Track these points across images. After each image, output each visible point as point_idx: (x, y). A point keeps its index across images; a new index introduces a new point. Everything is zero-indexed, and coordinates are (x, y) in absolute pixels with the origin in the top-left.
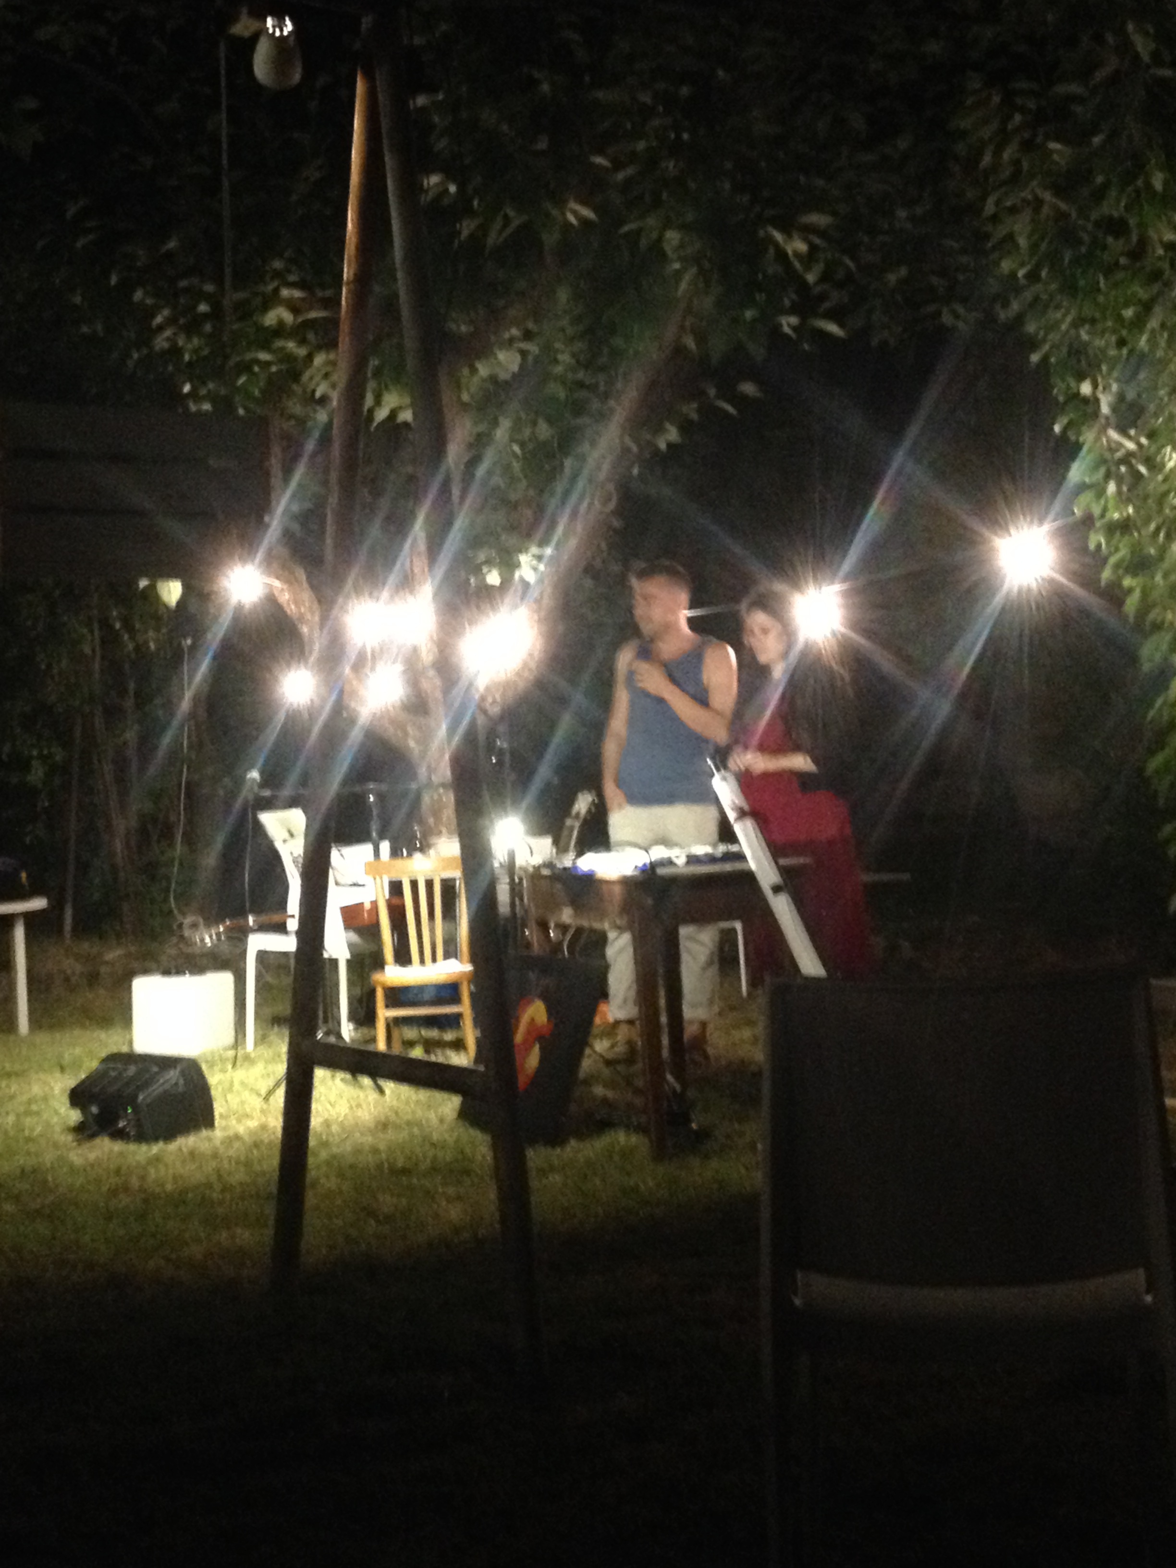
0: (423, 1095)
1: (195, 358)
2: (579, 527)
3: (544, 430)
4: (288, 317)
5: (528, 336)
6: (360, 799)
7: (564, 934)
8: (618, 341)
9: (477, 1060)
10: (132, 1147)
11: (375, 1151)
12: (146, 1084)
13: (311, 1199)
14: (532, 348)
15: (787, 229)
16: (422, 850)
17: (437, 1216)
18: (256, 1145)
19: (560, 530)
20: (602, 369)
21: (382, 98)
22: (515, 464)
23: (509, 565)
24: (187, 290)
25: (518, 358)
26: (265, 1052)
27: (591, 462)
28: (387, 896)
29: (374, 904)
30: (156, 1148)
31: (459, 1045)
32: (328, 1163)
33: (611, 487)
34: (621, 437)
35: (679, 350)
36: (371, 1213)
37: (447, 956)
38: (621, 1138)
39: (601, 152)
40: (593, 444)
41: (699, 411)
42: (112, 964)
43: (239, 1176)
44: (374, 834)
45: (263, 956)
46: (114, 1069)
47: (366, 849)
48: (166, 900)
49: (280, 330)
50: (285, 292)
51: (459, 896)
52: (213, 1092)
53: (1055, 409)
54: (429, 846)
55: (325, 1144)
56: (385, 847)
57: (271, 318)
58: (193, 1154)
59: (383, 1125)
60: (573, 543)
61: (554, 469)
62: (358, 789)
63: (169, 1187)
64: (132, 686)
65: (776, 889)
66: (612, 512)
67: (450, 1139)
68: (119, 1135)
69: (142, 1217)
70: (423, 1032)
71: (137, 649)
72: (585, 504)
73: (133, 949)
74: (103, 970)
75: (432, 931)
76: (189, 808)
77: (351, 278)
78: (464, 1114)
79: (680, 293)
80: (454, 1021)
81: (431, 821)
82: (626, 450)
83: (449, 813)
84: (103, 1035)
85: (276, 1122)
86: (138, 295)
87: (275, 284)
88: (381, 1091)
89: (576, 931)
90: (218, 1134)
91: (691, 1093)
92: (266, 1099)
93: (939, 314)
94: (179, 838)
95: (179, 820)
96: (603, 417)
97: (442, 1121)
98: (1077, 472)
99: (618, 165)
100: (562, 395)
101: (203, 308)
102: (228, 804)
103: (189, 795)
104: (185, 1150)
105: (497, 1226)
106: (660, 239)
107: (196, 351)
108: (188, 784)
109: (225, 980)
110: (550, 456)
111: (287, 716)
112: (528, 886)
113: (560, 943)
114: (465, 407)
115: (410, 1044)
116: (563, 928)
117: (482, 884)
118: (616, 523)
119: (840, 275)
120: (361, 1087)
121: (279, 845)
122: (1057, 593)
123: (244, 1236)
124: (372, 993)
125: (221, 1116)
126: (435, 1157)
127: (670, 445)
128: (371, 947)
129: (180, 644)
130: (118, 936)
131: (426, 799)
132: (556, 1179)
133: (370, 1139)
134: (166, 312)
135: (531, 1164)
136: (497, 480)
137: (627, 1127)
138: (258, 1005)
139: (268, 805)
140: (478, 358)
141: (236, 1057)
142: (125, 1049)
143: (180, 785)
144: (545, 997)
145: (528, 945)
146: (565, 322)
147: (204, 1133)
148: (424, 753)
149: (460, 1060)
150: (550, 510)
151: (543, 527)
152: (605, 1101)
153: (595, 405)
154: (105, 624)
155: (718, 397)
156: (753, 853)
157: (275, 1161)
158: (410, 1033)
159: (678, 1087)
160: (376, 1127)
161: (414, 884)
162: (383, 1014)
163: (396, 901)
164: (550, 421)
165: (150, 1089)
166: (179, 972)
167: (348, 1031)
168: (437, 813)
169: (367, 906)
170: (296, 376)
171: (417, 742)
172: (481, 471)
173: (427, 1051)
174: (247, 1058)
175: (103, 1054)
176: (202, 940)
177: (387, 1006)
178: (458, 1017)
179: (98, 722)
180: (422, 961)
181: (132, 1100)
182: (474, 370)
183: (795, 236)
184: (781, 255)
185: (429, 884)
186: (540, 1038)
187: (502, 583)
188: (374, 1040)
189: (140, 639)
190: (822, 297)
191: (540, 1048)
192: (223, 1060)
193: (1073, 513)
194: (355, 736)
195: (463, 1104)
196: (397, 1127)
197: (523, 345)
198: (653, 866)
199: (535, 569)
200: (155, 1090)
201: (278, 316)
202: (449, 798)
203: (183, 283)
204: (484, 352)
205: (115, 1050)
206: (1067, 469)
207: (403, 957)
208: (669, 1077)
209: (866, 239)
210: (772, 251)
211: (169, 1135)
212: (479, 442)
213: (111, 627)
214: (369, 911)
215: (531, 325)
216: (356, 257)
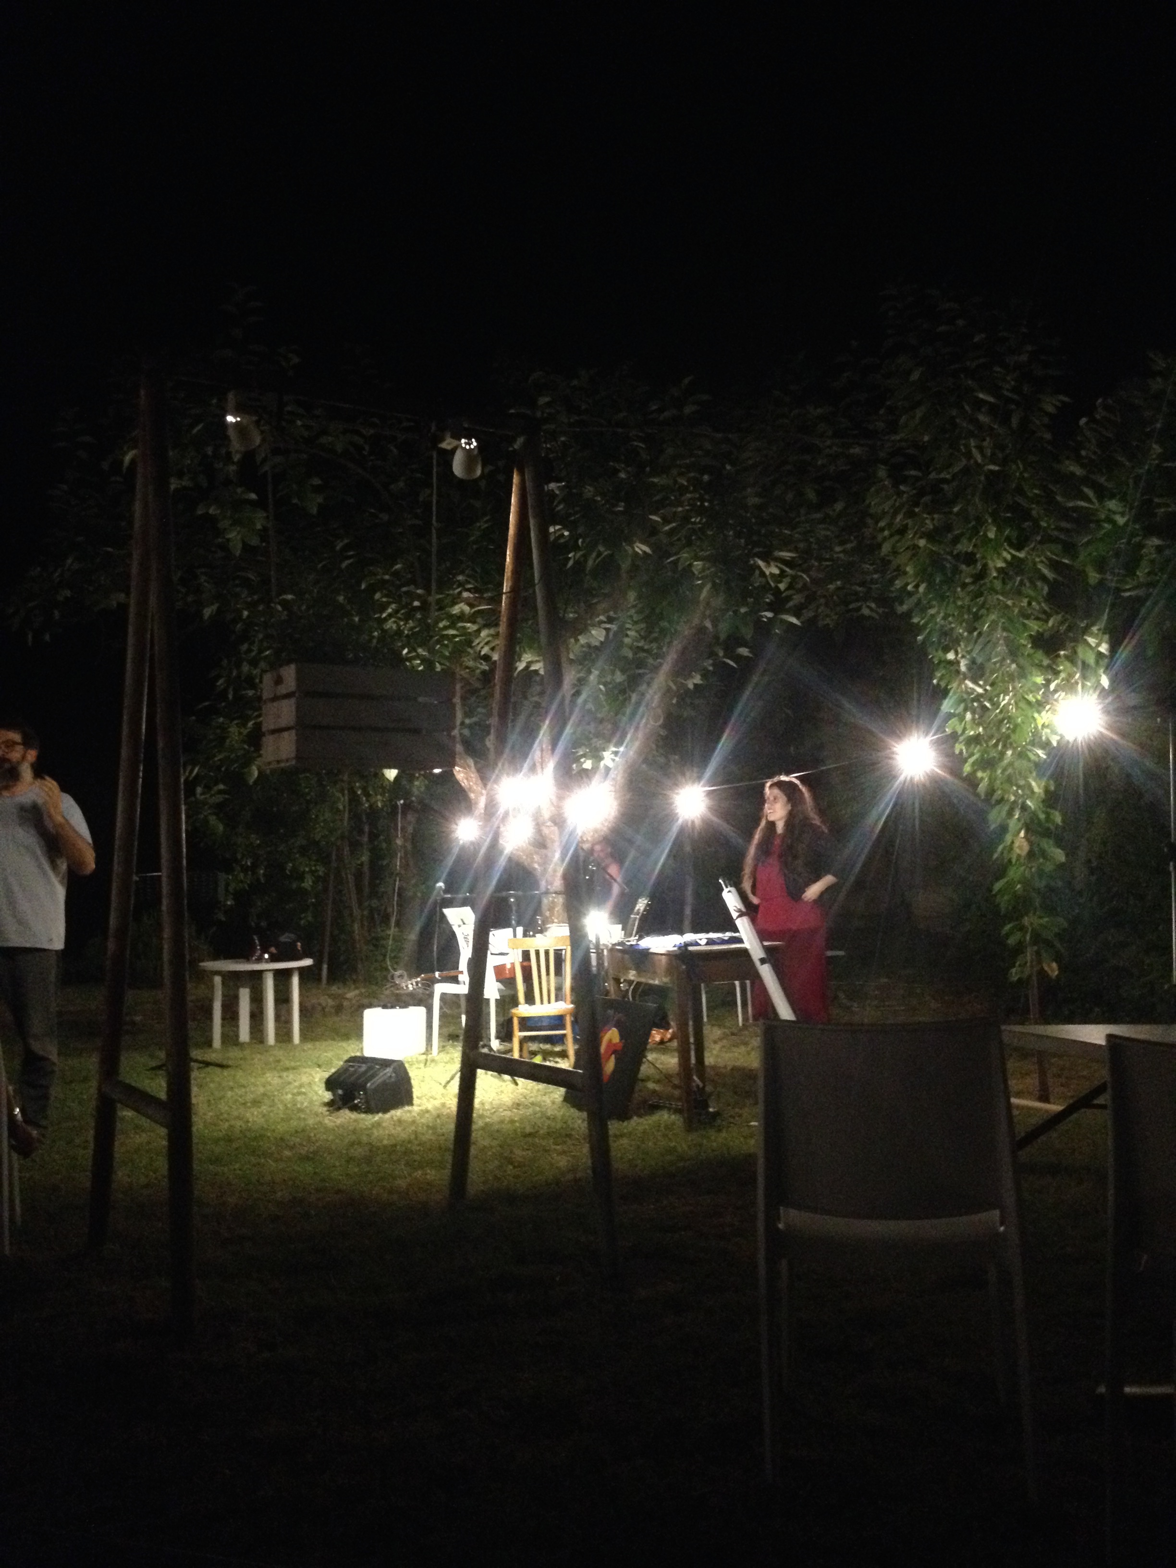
0: (542, 1086)
1: (410, 633)
2: (640, 735)
3: (619, 677)
4: (467, 609)
5: (610, 620)
6: (505, 900)
7: (630, 986)
8: (664, 624)
9: (576, 1066)
10: (363, 1116)
11: (512, 1122)
12: (373, 1076)
13: (473, 1151)
14: (614, 627)
15: (767, 557)
16: (541, 932)
17: (552, 1165)
18: (438, 1116)
19: (629, 736)
20: (655, 640)
21: (529, 485)
22: (601, 696)
23: (598, 758)
24: (406, 593)
25: (604, 632)
26: (444, 1057)
27: (648, 696)
28: (521, 960)
29: (513, 964)
30: (378, 1117)
31: (563, 1055)
32: (483, 1129)
33: (659, 711)
34: (666, 681)
35: (701, 630)
36: (510, 1161)
37: (557, 1000)
38: (664, 1117)
39: (655, 514)
40: (649, 684)
41: (713, 665)
42: (350, 1000)
43: (429, 1136)
44: (513, 922)
45: (444, 996)
46: (352, 1066)
47: (510, 931)
48: (384, 960)
49: (461, 617)
50: (466, 594)
51: (565, 961)
52: (413, 1082)
53: (932, 668)
54: (546, 929)
55: (481, 1116)
56: (520, 930)
57: (456, 610)
58: (400, 1121)
59: (517, 1105)
60: (637, 744)
61: (625, 700)
62: (504, 894)
63: (385, 1142)
64: (366, 829)
65: (763, 961)
66: (660, 726)
67: (559, 1114)
68: (354, 1108)
69: (368, 1160)
70: (541, 1045)
71: (371, 806)
72: (644, 721)
73: (363, 990)
74: (345, 1003)
75: (548, 981)
76: (399, 905)
77: (508, 590)
78: (566, 1099)
79: (702, 598)
80: (561, 1039)
81: (548, 914)
82: (669, 690)
83: (559, 908)
84: (344, 1044)
85: (452, 1103)
86: (377, 596)
87: (459, 590)
88: (516, 1084)
89: (636, 984)
90: (416, 1109)
91: (709, 1089)
92: (445, 1087)
93: (859, 609)
94: (393, 924)
95: (393, 912)
96: (656, 669)
97: (553, 1103)
98: (947, 706)
99: (666, 521)
100: (630, 655)
101: (416, 603)
102: (424, 901)
103: (399, 895)
104: (395, 1118)
105: (589, 1171)
106: (690, 565)
107: (411, 629)
108: (399, 889)
109: (419, 1012)
110: (623, 692)
111: (460, 849)
112: (607, 956)
113: (627, 991)
114: (572, 661)
115: (534, 1054)
116: (630, 982)
117: (580, 954)
118: (663, 732)
119: (799, 586)
120: (504, 1081)
121: (455, 928)
122: (935, 780)
123: (431, 1174)
124: (510, 1021)
125: (418, 1098)
126: (549, 1127)
127: (696, 685)
128: (510, 992)
129: (396, 803)
130: (355, 981)
131: (545, 901)
132: (625, 1141)
133: (508, 1113)
134: (393, 606)
135: (611, 1132)
136: (590, 706)
137: (669, 1109)
138: (440, 1027)
139: (449, 903)
140: (580, 634)
141: (426, 1060)
142: (358, 1054)
143: (394, 890)
144: (618, 1025)
145: (607, 993)
146: (632, 612)
147: (407, 1108)
148: (545, 870)
149: (565, 1065)
150: (622, 725)
151: (618, 735)
152: (654, 1092)
153: (650, 661)
154: (352, 791)
155: (724, 657)
156: (748, 938)
157: (452, 1126)
158: (534, 1046)
159: (701, 1085)
160: (512, 1105)
161: (537, 953)
162: (518, 1034)
163: (525, 964)
164: (623, 671)
165: (375, 1079)
166: (393, 1007)
167: (495, 1044)
168: (551, 909)
169: (509, 966)
170: (469, 643)
171: (539, 865)
172: (580, 700)
173: (545, 1059)
174: (433, 1061)
175: (346, 1057)
176: (407, 986)
177: (520, 1031)
178: (564, 1036)
179: (347, 850)
180: (542, 1003)
181: (363, 1087)
182: (577, 640)
183: (772, 563)
184: (763, 574)
185: (547, 953)
186: (615, 1052)
187: (592, 768)
188: (511, 1051)
189: (373, 800)
190: (789, 598)
191: (615, 1058)
192: (419, 1062)
193: (945, 731)
194: (502, 862)
195: (567, 1093)
196: (526, 1107)
197: (608, 626)
198: (687, 945)
199: (613, 760)
200: (379, 1080)
201: (460, 608)
202: (560, 900)
203: (404, 589)
204: (584, 630)
205: (353, 1055)
206: (941, 704)
207: (530, 999)
208: (695, 1078)
209: (816, 564)
210: (757, 572)
211: (385, 1111)
212: (581, 682)
213: (355, 793)
214: (509, 970)
215: (611, 613)
216: (512, 577)
